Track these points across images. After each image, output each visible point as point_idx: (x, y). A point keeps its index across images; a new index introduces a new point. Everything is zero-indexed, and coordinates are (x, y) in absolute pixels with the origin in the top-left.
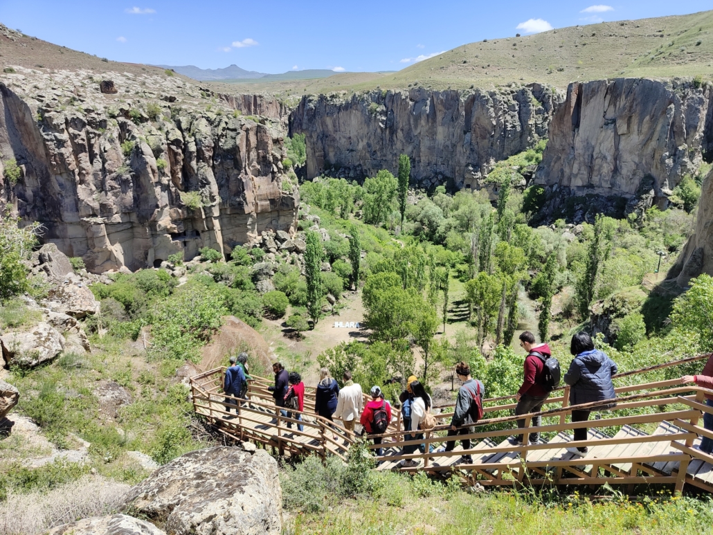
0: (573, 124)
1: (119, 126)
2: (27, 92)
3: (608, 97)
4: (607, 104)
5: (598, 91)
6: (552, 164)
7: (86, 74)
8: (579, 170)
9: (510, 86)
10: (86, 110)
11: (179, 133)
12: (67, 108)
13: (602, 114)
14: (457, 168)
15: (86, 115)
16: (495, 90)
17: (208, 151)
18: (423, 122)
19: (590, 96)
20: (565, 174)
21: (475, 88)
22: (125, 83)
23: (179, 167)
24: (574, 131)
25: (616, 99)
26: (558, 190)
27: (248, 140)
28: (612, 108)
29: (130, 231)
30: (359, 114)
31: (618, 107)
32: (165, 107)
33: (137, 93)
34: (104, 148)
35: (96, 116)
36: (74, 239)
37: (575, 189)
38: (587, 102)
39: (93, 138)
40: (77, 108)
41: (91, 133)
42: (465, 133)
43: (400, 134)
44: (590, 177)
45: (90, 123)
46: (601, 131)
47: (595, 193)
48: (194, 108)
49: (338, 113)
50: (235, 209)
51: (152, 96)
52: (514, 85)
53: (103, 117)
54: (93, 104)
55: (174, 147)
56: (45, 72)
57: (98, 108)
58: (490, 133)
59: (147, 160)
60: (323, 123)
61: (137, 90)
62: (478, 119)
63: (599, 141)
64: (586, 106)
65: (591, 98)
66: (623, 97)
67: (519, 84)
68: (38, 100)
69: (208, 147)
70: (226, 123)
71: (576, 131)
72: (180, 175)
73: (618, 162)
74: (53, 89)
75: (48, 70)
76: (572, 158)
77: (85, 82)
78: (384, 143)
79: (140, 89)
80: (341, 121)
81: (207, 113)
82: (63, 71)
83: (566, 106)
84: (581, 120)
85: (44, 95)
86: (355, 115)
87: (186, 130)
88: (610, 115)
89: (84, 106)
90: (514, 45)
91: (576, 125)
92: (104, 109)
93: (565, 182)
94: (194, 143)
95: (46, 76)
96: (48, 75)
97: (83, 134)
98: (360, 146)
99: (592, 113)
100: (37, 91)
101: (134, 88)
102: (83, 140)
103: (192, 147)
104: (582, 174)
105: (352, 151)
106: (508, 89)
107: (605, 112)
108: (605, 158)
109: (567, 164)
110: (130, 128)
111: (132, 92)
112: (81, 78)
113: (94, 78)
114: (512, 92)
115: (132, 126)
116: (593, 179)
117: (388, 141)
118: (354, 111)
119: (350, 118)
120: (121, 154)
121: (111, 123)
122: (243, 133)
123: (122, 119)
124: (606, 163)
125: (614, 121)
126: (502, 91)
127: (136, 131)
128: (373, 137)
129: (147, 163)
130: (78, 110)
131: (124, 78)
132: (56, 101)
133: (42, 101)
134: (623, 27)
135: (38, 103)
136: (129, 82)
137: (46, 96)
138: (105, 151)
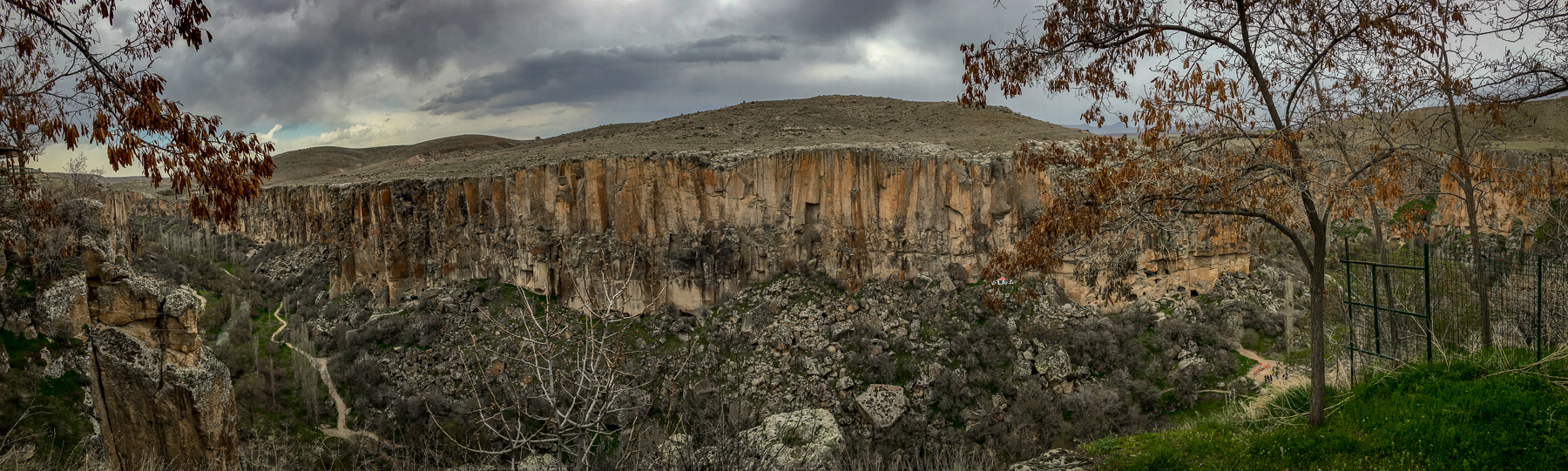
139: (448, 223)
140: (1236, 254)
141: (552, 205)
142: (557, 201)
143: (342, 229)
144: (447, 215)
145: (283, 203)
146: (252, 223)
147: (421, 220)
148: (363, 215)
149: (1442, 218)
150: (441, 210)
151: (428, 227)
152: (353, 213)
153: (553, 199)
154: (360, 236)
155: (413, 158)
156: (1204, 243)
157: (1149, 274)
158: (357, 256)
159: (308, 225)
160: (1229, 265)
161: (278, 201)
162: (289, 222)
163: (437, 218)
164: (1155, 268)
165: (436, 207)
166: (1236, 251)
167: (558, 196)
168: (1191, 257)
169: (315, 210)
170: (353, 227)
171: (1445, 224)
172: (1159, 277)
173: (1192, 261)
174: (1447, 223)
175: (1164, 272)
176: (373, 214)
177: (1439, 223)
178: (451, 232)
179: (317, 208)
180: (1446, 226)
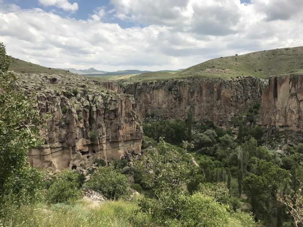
0: (274, 96)
1: (61, 99)
2: (20, 84)
3: (291, 83)
4: (290, 86)
5: (286, 81)
6: (265, 115)
7: (44, 75)
8: (280, 118)
9: (238, 78)
10: (47, 92)
11: (88, 102)
12: (38, 92)
13: (289, 91)
14: (214, 117)
15: (46, 95)
16: (231, 80)
17: (102, 111)
18: (196, 95)
19: (281, 83)
20: (272, 120)
21: (221, 79)
22: (61, 79)
23: (88, 118)
24: (275, 99)
25: (295, 84)
26: (269, 128)
27: (121, 105)
28: (293, 88)
29: (62, 151)
30: (163, 91)
31: (296, 88)
32: (81, 90)
33: (67, 84)
34: (54, 110)
35: (51, 95)
36: (34, 156)
37: (278, 127)
38: (280, 86)
39: (49, 105)
40: (43, 91)
41: (48, 103)
42: (217, 100)
43: (184, 101)
44: (286, 121)
45: (48, 99)
46: (289, 99)
47: (290, 129)
48: (95, 90)
49: (153, 91)
50: (114, 139)
51: (74, 85)
52: (239, 78)
53: (54, 95)
54: (49, 90)
55: (86, 109)
56: (26, 75)
57: (52, 91)
58: (230, 100)
59: (74, 116)
60: (145, 96)
61: (67, 82)
62: (224, 93)
63: (289, 104)
64: (280, 87)
65: (282, 83)
66: (299, 83)
67: (242, 77)
68: (25, 88)
69: (103, 109)
70: (111, 97)
71: (276, 99)
72: (88, 122)
73: (300, 114)
74: (32, 83)
75: (27, 74)
76: (275, 112)
77: (44, 79)
78: (176, 104)
79: (68, 82)
80: (154, 95)
81: (102, 93)
82: (34, 74)
83: (269, 87)
84: (278, 94)
85: (28, 86)
86: (161, 91)
87: (91, 100)
88: (293, 91)
89: (46, 91)
90: (236, 59)
91: (276, 96)
92: (54, 92)
93: (273, 124)
94: (95, 107)
95: (27, 77)
96: (27, 76)
97: (45, 104)
98: (164, 106)
99: (283, 90)
100: (25, 84)
101: (65, 81)
102: (44, 106)
103: (94, 109)
104: (282, 120)
105: (160, 108)
106: (237, 79)
107: (290, 90)
108: (292, 112)
109: (273, 115)
110: (66, 100)
111: (65, 83)
112: (42, 77)
113: (48, 77)
114: (239, 81)
115: (67, 100)
116: (287, 123)
117: (178, 104)
118: (161, 90)
119: (159, 93)
120: (61, 113)
121: (58, 98)
122: (119, 102)
123: (62, 96)
124: (294, 114)
125: (296, 95)
126: (235, 80)
127: (69, 102)
128: (170, 102)
129: (74, 117)
130: (43, 93)
131: (60, 77)
132: (33, 89)
133: (27, 89)
134: (287, 51)
135: (25, 89)
136: (63, 78)
137: (29, 86)
138: (54, 112)
140: (134, 140)
149: (263, 120)
156: (115, 134)
157: (83, 153)
160: (130, 147)
164: (87, 149)
166: (133, 138)
168: (108, 142)
171: (265, 124)
172: (90, 155)
173: (108, 145)
174: (267, 123)
175: (93, 152)
177: (260, 124)
180: (266, 125)
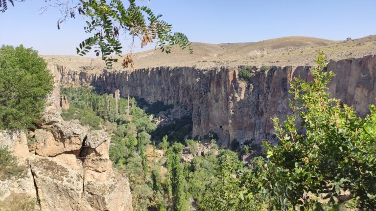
139: (273, 96)
141: (353, 89)
142: (358, 86)
143: (202, 96)
144: (272, 91)
145: (166, 77)
146: (146, 89)
147: (254, 93)
148: (216, 87)
150: (269, 88)
151: (259, 98)
152: (210, 86)
153: (354, 85)
154: (213, 101)
155: (253, 52)
158: (211, 113)
159: (181, 92)
161: (163, 76)
162: (169, 90)
163: (265, 92)
165: (265, 85)
167: (358, 83)
169: (186, 83)
170: (209, 94)
176: (223, 88)
178: (274, 102)
179: (187, 81)
